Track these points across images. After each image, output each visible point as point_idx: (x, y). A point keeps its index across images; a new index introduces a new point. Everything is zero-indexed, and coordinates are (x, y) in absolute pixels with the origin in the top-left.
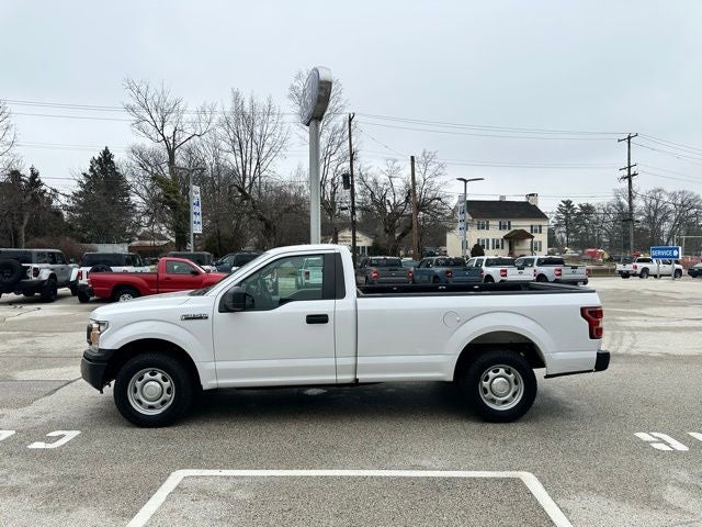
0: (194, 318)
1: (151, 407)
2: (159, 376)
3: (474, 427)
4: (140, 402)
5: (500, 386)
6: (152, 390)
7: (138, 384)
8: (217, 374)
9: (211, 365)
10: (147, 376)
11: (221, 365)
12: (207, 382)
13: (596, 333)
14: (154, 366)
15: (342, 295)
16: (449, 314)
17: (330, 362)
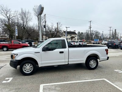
0: (37, 53)
1: (28, 71)
2: (29, 65)
3: (89, 71)
4: (25, 71)
5: (92, 63)
6: (28, 68)
7: (25, 67)
8: (42, 64)
9: (41, 62)
10: (27, 65)
11: (43, 62)
12: (40, 65)
13: (107, 54)
14: (28, 63)
15: (66, 48)
16: (85, 51)
17: (64, 60)
